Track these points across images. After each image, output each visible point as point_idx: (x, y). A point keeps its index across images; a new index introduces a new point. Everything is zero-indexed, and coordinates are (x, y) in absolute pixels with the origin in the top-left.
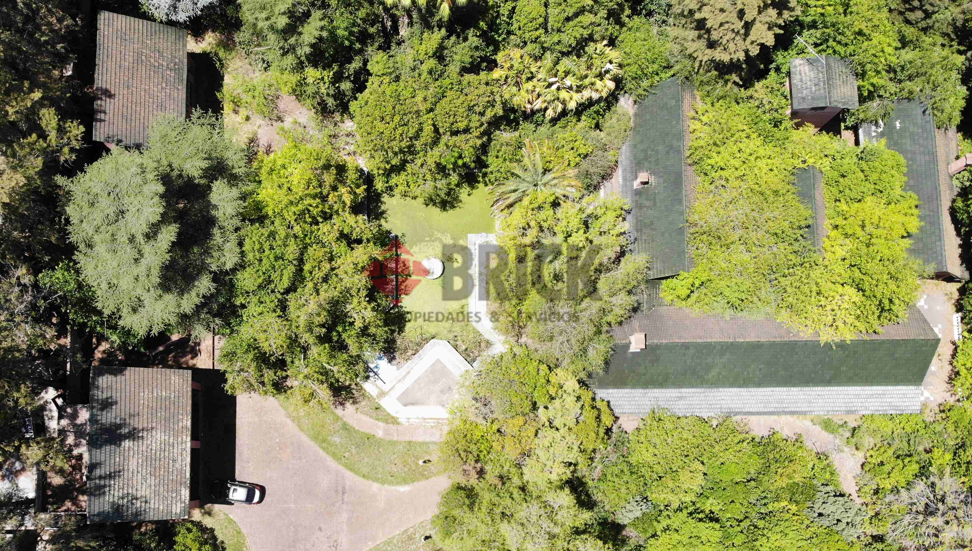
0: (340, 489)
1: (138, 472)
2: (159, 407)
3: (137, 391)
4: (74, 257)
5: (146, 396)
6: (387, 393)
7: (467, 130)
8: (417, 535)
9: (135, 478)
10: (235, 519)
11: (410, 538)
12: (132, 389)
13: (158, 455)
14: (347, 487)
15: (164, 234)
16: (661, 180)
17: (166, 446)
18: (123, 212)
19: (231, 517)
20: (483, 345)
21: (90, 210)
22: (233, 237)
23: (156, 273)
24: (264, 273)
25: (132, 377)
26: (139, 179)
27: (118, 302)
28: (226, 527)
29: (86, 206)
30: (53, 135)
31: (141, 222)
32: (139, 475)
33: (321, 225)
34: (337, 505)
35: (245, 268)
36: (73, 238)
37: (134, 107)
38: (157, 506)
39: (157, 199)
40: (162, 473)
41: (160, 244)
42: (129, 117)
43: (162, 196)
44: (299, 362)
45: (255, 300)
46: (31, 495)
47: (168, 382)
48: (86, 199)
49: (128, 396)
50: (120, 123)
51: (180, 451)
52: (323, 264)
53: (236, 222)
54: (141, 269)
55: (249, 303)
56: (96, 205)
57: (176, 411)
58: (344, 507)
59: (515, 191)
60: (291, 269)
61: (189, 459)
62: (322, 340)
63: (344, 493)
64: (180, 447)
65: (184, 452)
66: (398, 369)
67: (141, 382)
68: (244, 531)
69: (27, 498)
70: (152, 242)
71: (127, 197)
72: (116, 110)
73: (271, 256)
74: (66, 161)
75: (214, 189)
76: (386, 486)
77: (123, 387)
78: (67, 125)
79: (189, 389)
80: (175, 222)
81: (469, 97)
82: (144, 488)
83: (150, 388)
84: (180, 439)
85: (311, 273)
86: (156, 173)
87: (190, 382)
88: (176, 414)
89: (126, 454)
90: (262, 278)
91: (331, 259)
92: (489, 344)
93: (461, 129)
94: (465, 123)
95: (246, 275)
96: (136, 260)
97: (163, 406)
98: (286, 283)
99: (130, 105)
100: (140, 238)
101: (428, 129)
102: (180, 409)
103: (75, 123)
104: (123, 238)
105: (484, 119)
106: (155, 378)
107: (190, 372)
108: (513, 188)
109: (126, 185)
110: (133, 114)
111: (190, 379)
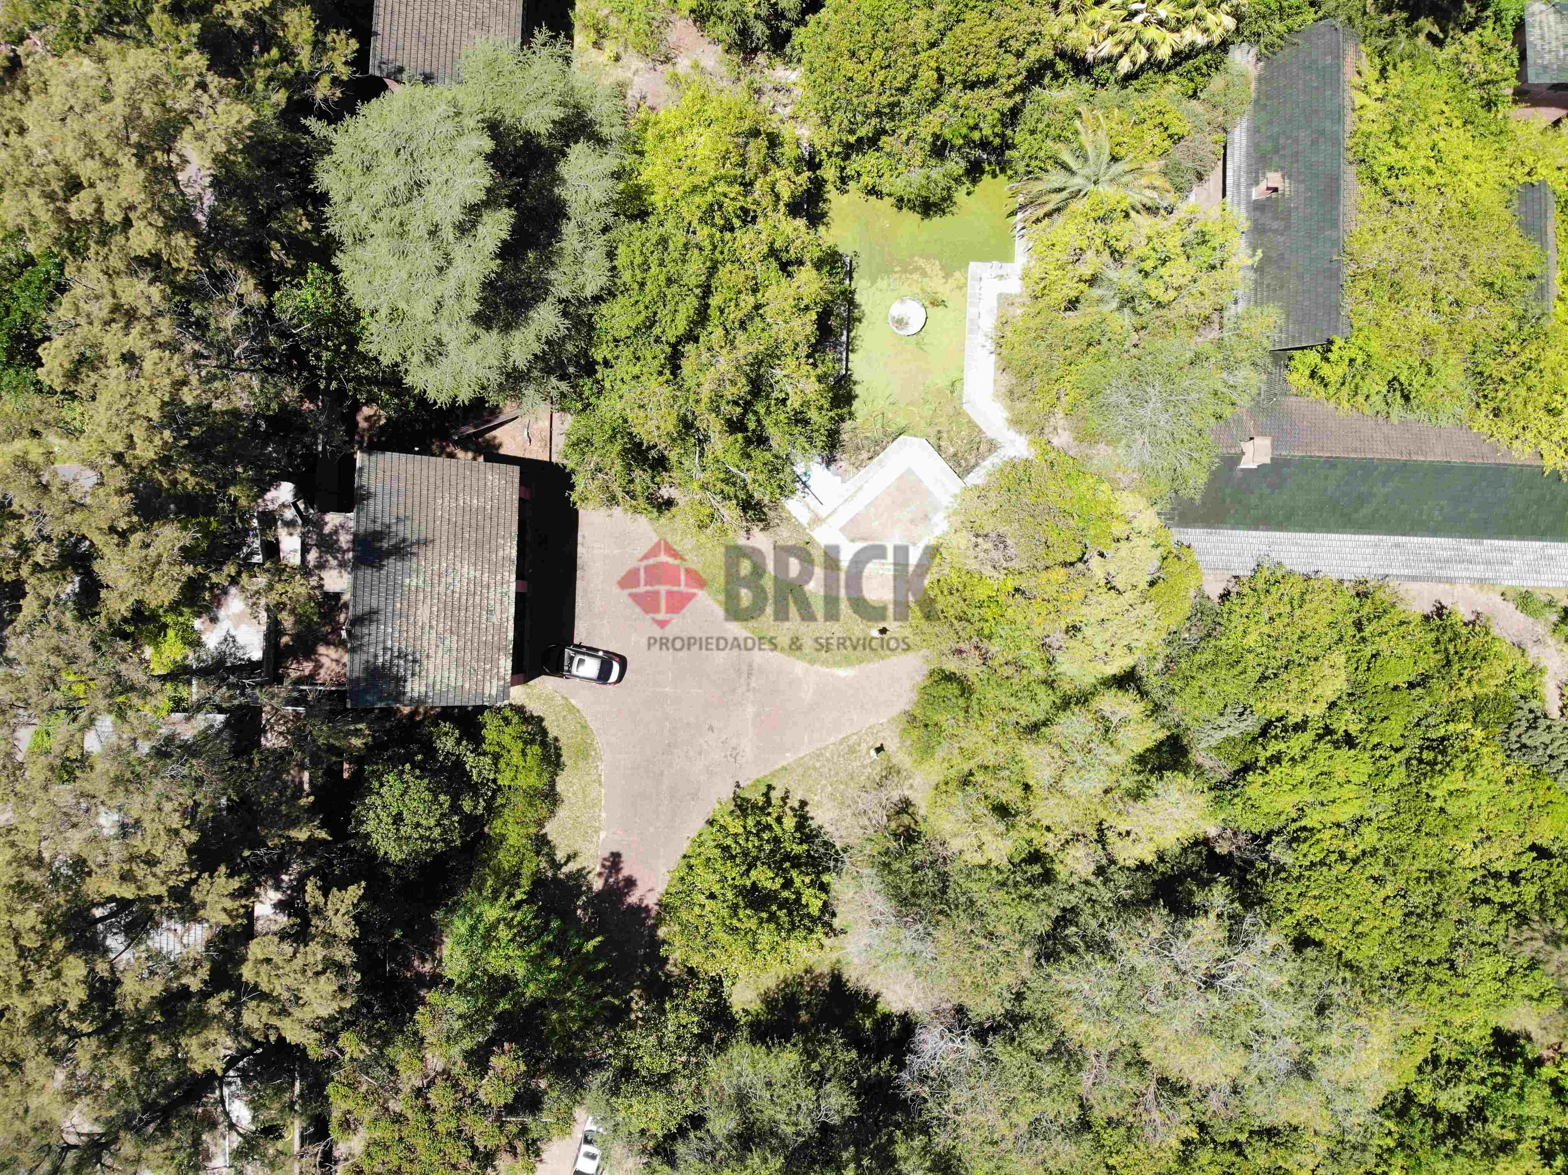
0: (745, 668)
1: (431, 627)
2: (466, 523)
3: (431, 495)
4: (335, 261)
5: (446, 504)
6: (824, 520)
7: (991, 81)
8: (864, 746)
9: (426, 637)
10: (579, 706)
11: (852, 750)
12: (424, 492)
13: (463, 601)
14: (755, 666)
15: (489, 227)
16: (1302, 187)
17: (476, 587)
18: (419, 185)
19: (573, 702)
20: (983, 448)
21: (363, 179)
22: (600, 242)
23: (473, 290)
24: (647, 307)
25: (425, 473)
26: (449, 127)
27: (405, 345)
28: (564, 718)
29: (357, 173)
30: (304, 56)
31: (450, 202)
32: (433, 632)
33: (738, 233)
34: (739, 691)
35: (614, 296)
36: (333, 228)
37: (437, 22)
38: (459, 684)
39: (480, 163)
40: (469, 629)
41: (481, 244)
42: (429, 39)
43: (489, 157)
44: (692, 463)
45: (627, 353)
46: (257, 655)
47: (482, 483)
48: (357, 159)
49: (417, 503)
50: (414, 48)
51: (499, 596)
52: (743, 296)
53: (605, 215)
54: (447, 286)
55: (617, 358)
56: (375, 170)
57: (494, 532)
58: (750, 695)
59: (1061, 190)
60: (692, 302)
61: (512, 610)
62: (735, 426)
63: (749, 675)
64: (499, 590)
65: (505, 599)
66: (843, 481)
67: (439, 482)
68: (593, 725)
69: (249, 660)
70: (467, 240)
71: (427, 159)
72: (409, 27)
73: (662, 277)
74: (325, 100)
75: (572, 157)
76: (817, 667)
77: (409, 487)
78: (329, 39)
79: (516, 497)
80: (509, 206)
81: (1004, 24)
82: (440, 653)
83: (453, 491)
84: (499, 577)
85: (722, 312)
86: (481, 116)
87: (517, 485)
88: (494, 537)
89: (413, 597)
90: (644, 314)
91: (755, 291)
92: (993, 446)
93: (984, 77)
94: (993, 67)
95: (617, 309)
96: (440, 269)
97: (474, 521)
98: (681, 326)
99: (431, 19)
100: (448, 233)
101: (928, 76)
102: (501, 528)
103: (343, 35)
104: (418, 228)
105: (1023, 63)
106: (461, 476)
107: (517, 469)
108: (1056, 185)
109: (427, 138)
110: (437, 34)
111: (517, 480)
